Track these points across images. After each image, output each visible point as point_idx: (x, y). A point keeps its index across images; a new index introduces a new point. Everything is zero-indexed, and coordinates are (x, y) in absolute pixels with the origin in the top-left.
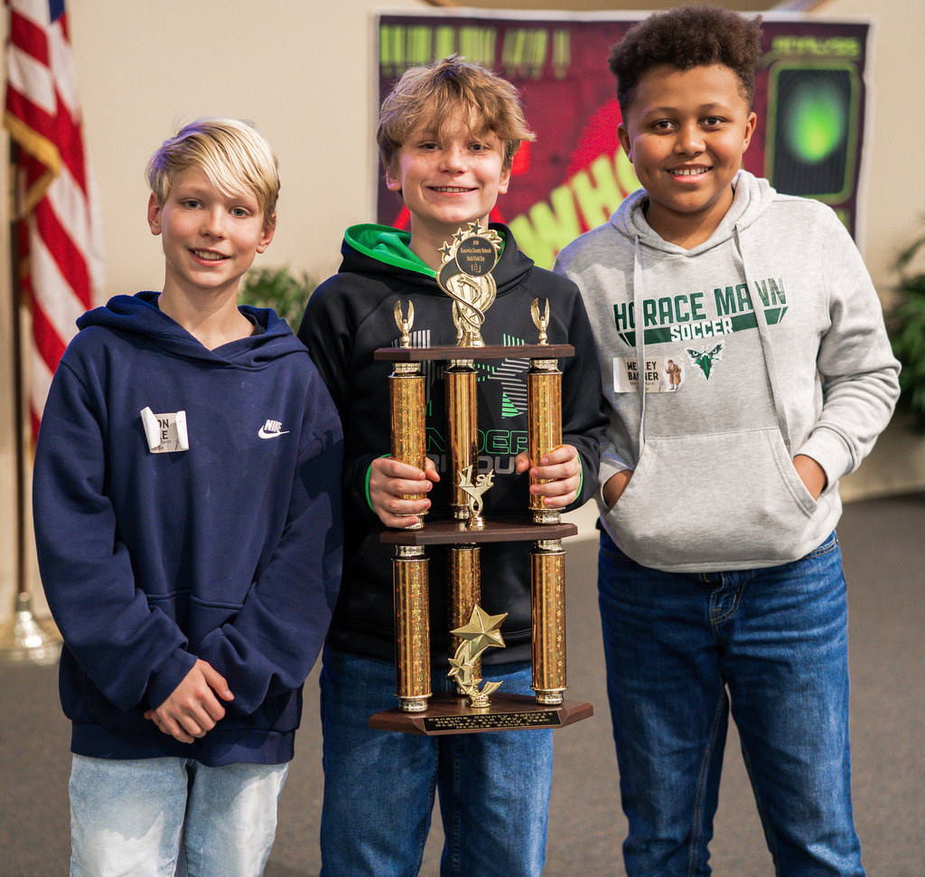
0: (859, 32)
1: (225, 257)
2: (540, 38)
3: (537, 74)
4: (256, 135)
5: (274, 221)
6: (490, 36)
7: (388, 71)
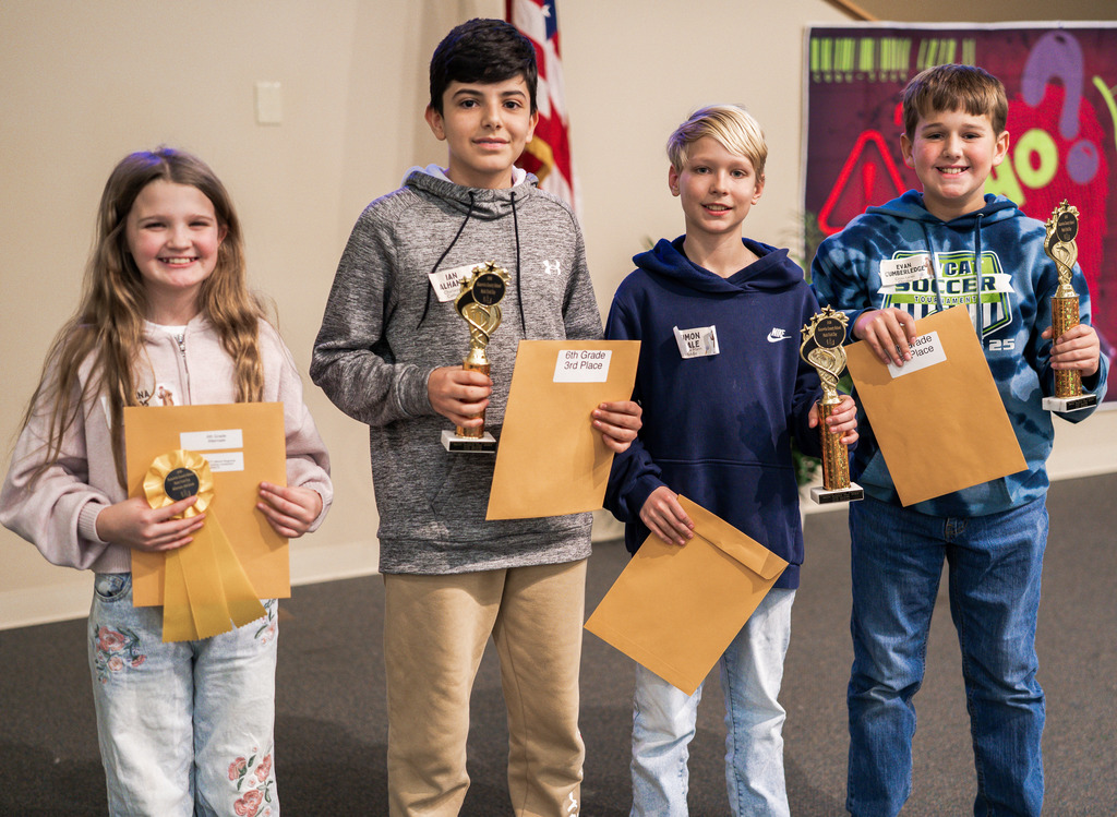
1: (728, 209)
2: (952, 44)
4: (747, 115)
5: (763, 179)
6: (906, 45)
7: (817, 78)
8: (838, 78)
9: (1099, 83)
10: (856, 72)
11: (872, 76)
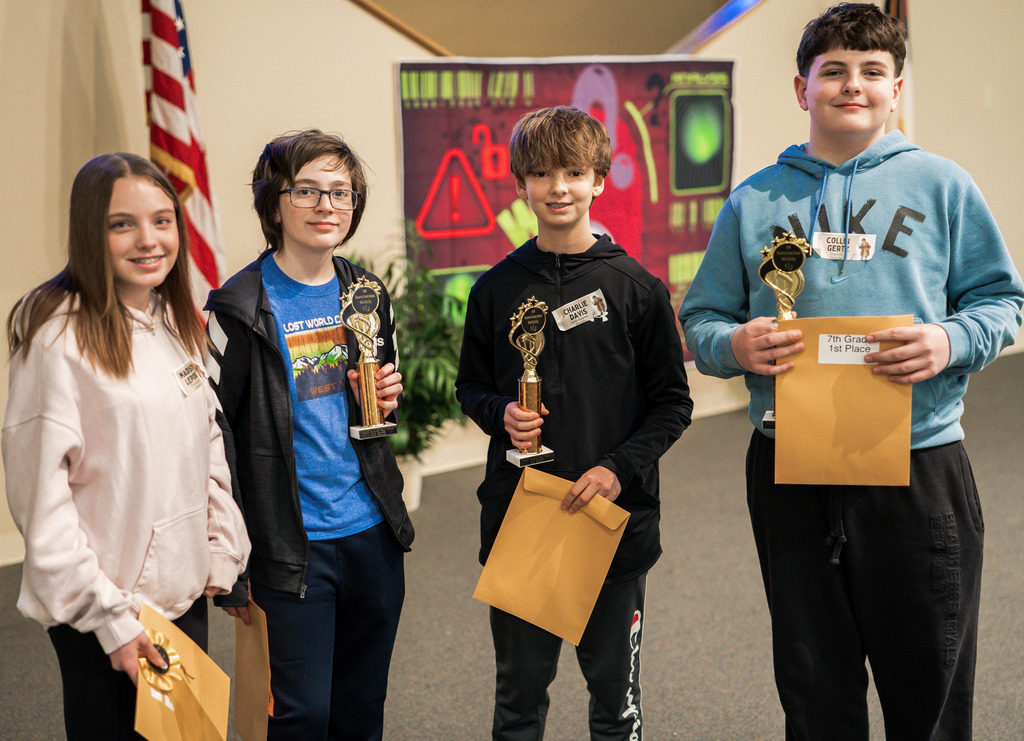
0: (726, 67)
2: (514, 76)
3: (512, 103)
6: (478, 77)
7: (408, 105)
8: (425, 105)
9: (630, 107)
10: (439, 100)
11: (452, 103)
